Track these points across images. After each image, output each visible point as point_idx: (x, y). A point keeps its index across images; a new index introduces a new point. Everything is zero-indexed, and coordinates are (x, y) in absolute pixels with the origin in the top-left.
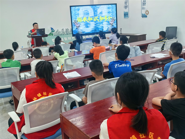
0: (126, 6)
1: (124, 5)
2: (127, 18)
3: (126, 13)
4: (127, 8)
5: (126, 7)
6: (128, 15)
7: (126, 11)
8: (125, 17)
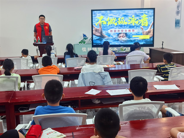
0: (178, 11)
1: (176, 10)
2: (178, 27)
3: (178, 20)
4: (179, 15)
5: (178, 13)
6: (179, 23)
7: (178, 18)
8: (176, 26)
